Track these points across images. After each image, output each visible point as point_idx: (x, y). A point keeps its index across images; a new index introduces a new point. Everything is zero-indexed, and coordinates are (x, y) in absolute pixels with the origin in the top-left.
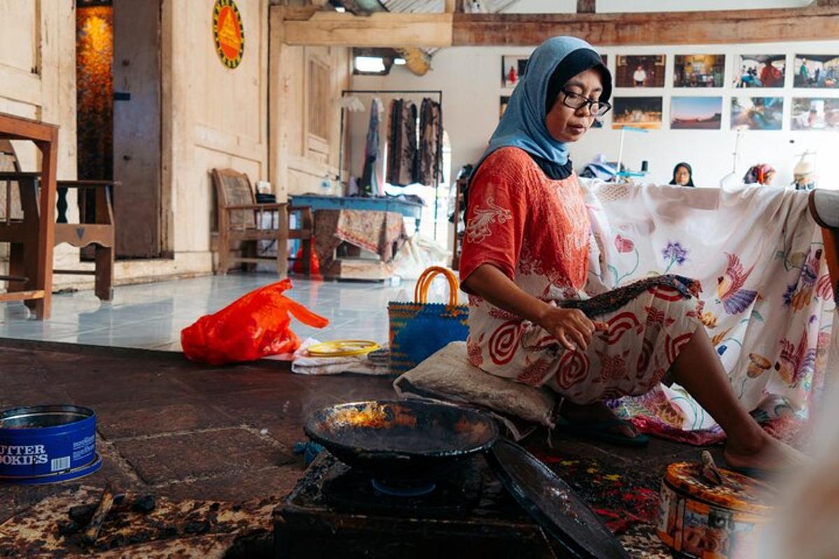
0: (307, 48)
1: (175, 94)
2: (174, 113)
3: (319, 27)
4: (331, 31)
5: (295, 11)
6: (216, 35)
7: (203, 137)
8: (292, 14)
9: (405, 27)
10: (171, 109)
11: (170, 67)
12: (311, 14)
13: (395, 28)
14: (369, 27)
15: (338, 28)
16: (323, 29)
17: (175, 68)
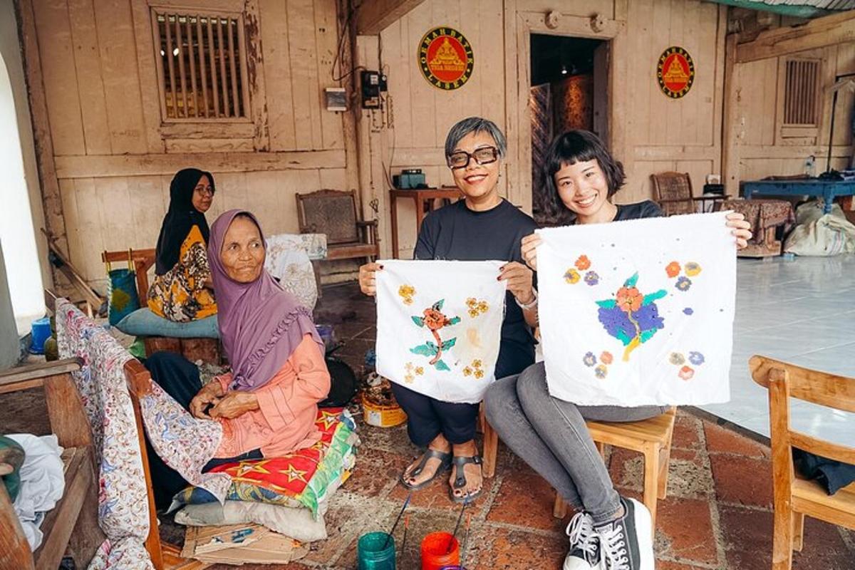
0: (781, 58)
1: (615, 132)
2: (614, 144)
3: (763, 45)
4: (773, 45)
5: (747, 35)
6: (660, 79)
7: (644, 154)
8: (745, 37)
9: (840, 26)
10: (612, 141)
11: (611, 115)
12: (757, 34)
13: (828, 29)
14: (806, 34)
15: (779, 41)
16: (767, 45)
17: (614, 115)
